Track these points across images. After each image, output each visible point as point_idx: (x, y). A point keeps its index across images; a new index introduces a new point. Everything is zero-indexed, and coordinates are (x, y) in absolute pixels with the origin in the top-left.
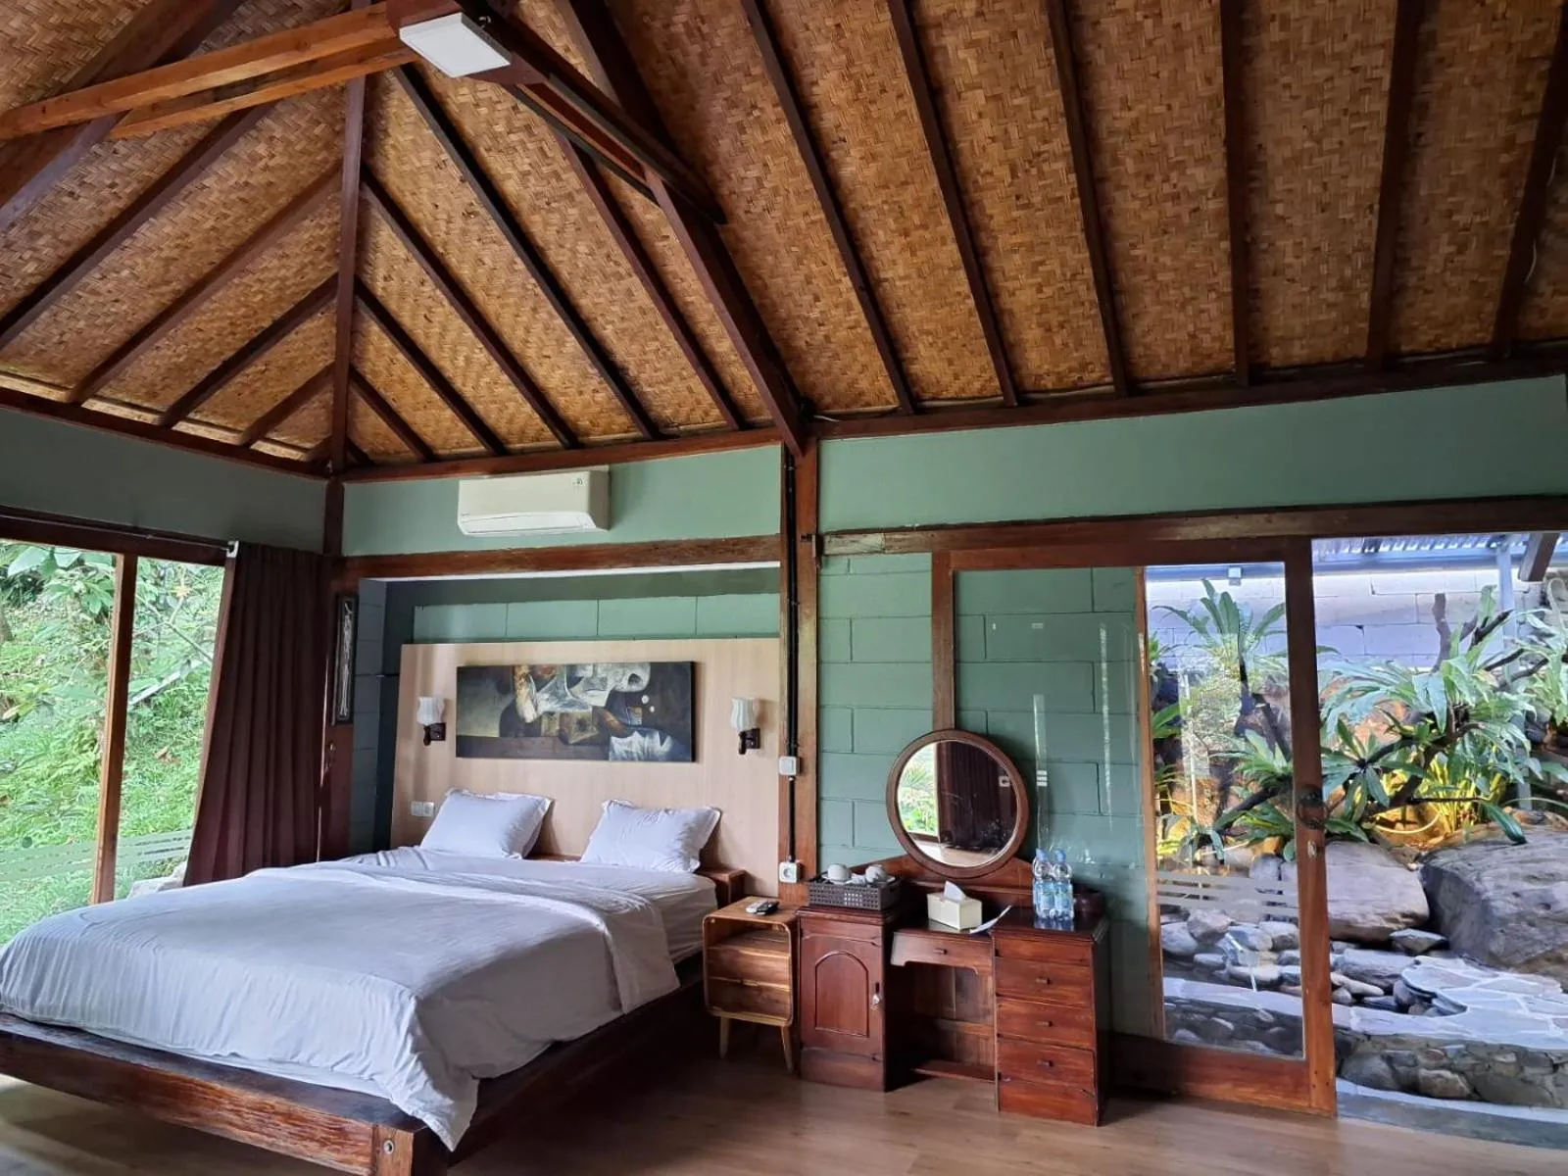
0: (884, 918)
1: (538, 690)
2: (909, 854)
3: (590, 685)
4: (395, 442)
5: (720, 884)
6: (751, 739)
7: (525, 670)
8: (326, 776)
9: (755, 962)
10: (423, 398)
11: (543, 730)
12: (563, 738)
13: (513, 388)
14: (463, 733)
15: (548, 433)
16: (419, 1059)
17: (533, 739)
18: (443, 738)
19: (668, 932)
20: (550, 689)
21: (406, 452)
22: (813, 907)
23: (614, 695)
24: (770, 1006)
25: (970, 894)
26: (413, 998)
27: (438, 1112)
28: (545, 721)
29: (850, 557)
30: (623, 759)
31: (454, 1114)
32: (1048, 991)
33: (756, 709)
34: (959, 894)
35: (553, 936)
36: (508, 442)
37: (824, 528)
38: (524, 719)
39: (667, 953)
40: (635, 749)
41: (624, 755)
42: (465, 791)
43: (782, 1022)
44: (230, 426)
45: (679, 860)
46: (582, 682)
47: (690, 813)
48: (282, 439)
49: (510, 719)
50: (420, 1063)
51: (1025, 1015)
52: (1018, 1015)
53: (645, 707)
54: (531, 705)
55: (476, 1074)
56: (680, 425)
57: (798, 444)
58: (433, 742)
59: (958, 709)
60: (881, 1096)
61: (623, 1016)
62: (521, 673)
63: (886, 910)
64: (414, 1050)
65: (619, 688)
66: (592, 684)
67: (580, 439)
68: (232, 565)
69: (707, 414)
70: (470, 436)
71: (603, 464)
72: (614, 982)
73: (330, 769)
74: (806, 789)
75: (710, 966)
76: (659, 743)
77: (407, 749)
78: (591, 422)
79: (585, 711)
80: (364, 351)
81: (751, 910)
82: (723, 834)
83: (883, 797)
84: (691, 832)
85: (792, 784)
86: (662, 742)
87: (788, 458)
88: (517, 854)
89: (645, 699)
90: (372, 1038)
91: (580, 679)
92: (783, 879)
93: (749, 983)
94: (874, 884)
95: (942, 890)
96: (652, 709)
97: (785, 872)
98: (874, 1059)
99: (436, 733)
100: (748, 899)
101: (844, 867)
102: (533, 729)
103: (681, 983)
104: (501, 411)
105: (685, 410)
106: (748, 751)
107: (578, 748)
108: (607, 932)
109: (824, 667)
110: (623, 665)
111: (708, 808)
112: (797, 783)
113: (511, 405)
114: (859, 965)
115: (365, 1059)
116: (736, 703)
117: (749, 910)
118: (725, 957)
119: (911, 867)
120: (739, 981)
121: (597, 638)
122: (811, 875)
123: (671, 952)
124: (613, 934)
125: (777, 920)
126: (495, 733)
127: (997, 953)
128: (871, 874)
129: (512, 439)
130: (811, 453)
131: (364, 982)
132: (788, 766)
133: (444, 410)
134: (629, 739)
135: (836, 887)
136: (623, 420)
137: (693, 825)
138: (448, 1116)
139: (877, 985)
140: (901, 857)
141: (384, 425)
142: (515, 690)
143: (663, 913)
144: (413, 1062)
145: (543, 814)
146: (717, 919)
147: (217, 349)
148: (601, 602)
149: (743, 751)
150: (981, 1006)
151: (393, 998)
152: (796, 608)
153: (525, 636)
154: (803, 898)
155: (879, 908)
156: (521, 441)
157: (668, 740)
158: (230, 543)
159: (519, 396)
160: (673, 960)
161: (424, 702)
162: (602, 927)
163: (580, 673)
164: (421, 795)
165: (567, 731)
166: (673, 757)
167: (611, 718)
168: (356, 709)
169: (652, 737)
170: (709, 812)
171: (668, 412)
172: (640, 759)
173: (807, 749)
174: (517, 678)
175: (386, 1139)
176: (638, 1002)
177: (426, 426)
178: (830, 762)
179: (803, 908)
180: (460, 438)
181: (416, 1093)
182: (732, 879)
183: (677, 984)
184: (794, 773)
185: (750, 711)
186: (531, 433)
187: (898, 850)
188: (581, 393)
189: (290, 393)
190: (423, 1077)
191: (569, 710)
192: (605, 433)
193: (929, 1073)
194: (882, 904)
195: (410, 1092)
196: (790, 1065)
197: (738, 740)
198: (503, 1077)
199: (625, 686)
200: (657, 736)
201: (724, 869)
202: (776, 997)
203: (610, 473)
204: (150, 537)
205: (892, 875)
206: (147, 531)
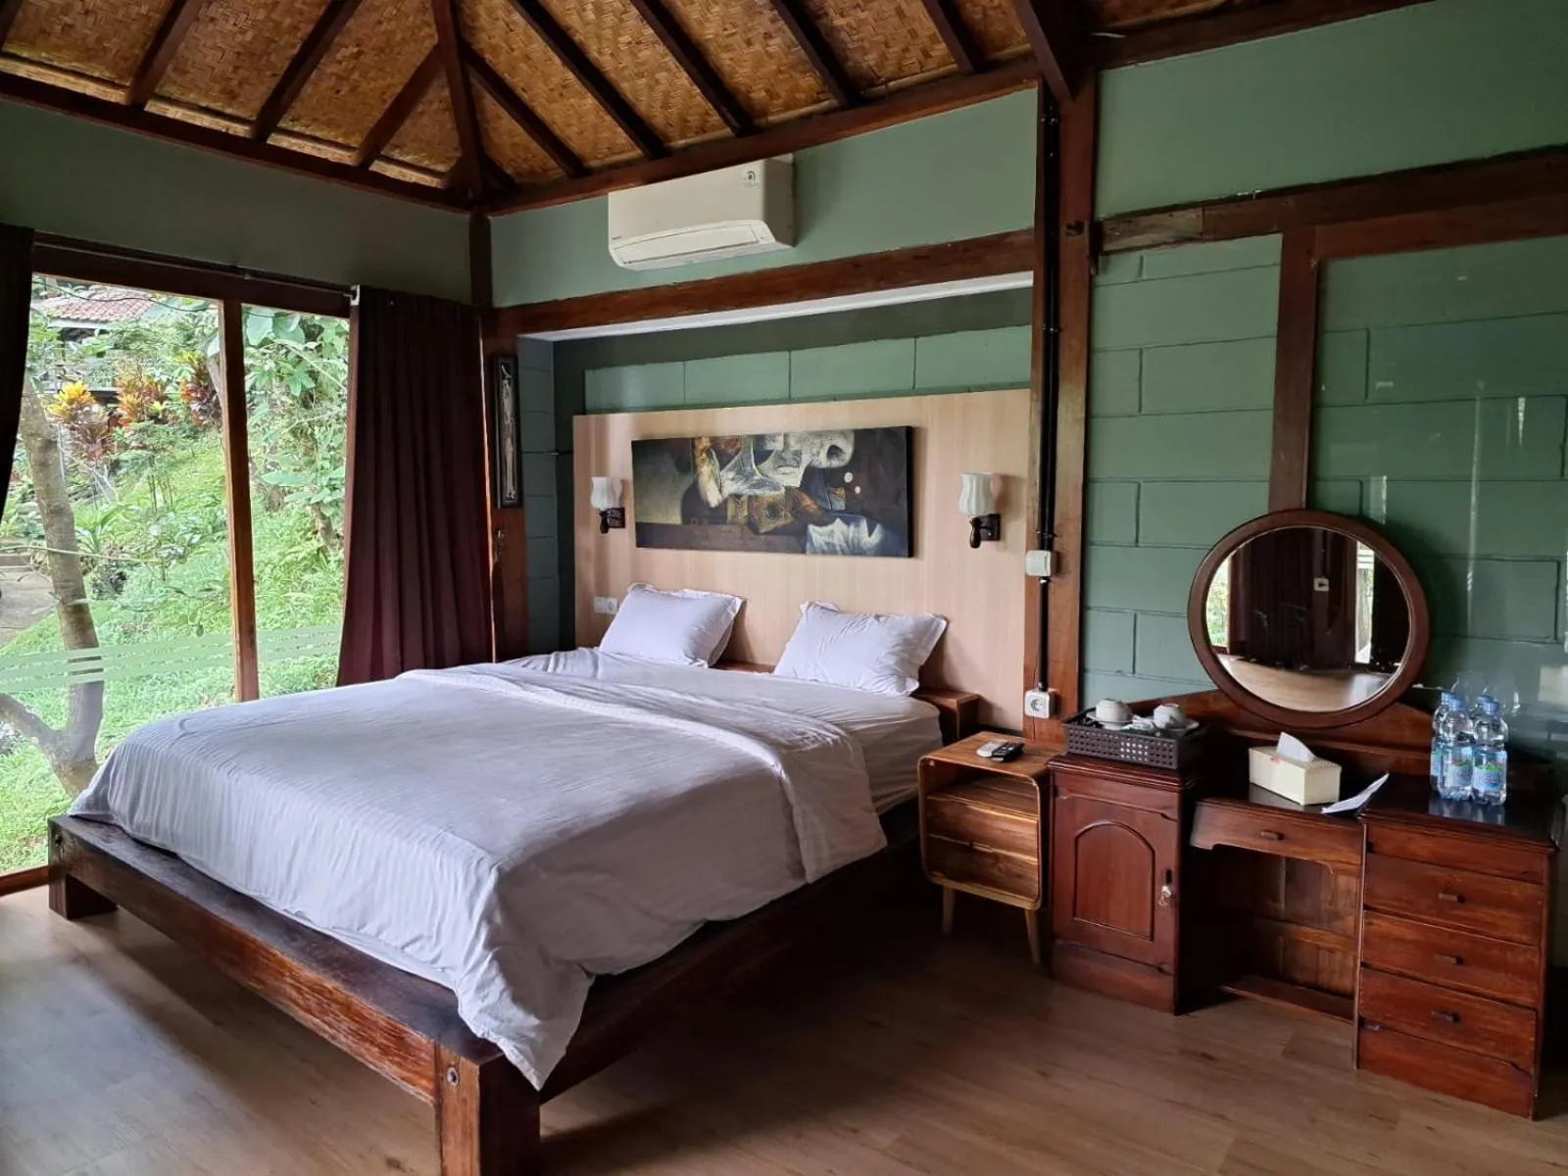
0: (1182, 782)
1: (722, 467)
2: (1221, 690)
3: (781, 461)
4: (537, 154)
5: (945, 714)
6: (987, 529)
7: (705, 443)
8: (496, 566)
9: (988, 822)
10: (555, 80)
11: (729, 518)
12: (752, 526)
13: (661, 48)
14: (643, 520)
15: (715, 118)
16: (493, 958)
17: (718, 527)
18: (623, 525)
19: (873, 774)
20: (735, 466)
21: (554, 169)
22: (1072, 758)
23: (811, 473)
24: (1011, 880)
25: (1320, 752)
26: (494, 870)
27: (518, 1037)
28: (731, 507)
29: (1144, 252)
30: (824, 553)
31: (540, 1040)
32: (1461, 913)
33: (995, 488)
34: (1303, 753)
35: (707, 781)
36: (669, 140)
37: (1102, 213)
38: (708, 503)
39: (870, 803)
40: (838, 540)
41: (825, 548)
42: (649, 587)
43: (1026, 904)
44: (340, 140)
45: (893, 679)
46: (773, 455)
47: (906, 618)
48: (408, 159)
49: (693, 499)
50: (495, 963)
51: (1414, 942)
52: (1399, 940)
53: (849, 488)
54: (716, 485)
55: (590, 969)
56: (889, 80)
57: (1067, 80)
58: (611, 530)
59: (1313, 478)
60: (1169, 1019)
61: (807, 886)
62: (701, 447)
63: (1183, 772)
64: (490, 944)
65: (816, 464)
66: (782, 458)
67: (757, 122)
68: (354, 314)
69: (926, 54)
70: (622, 137)
71: (786, 152)
72: (795, 840)
73: (499, 558)
74: (1064, 595)
75: (928, 821)
76: (867, 534)
77: (586, 537)
78: (767, 91)
79: (777, 493)
80: (475, 17)
81: (984, 752)
82: (951, 649)
83: (1183, 608)
84: (908, 645)
85: (1045, 589)
86: (870, 533)
87: (1048, 104)
88: (702, 662)
89: (848, 477)
90: (443, 915)
91: (770, 452)
92: (1030, 712)
93: (980, 847)
94: (1166, 732)
95: (1274, 744)
96: (858, 490)
97: (1034, 704)
98: (1160, 970)
99: (611, 520)
100: (982, 735)
101: (1120, 704)
102: (718, 515)
103: (889, 842)
104: (651, 88)
105: (895, 50)
106: (984, 544)
107: (770, 538)
108: (784, 776)
109: (1096, 423)
110: (819, 434)
111: (931, 615)
112: (1051, 585)
113: (662, 76)
114: (1141, 842)
115: (436, 945)
116: (966, 478)
117: (984, 751)
118: (949, 811)
119: (1222, 706)
120: (967, 844)
121: (790, 400)
122: (1071, 710)
123: (875, 799)
124: (792, 780)
125: (1021, 770)
126: (675, 518)
127: (1370, 848)
128: (1162, 716)
129: (673, 132)
130: (1086, 94)
131: (437, 843)
132: (1039, 563)
133: (583, 97)
134: (829, 528)
135: (1109, 732)
136: (809, 81)
137: (911, 636)
138: (531, 1042)
139: (1169, 873)
140: (1209, 692)
141: (520, 129)
142: (696, 467)
143: (865, 750)
144: (486, 963)
145: (733, 615)
146: (936, 762)
147: (288, 21)
148: (794, 353)
149: (976, 544)
150: (1325, 906)
151: (469, 867)
152: (1056, 336)
153: (708, 401)
154: (1058, 739)
155: (1174, 767)
156: (683, 137)
157: (878, 529)
158: (353, 288)
159: (670, 61)
160: (877, 810)
161: (598, 482)
162: (778, 769)
163: (770, 446)
164: (603, 590)
165: (756, 517)
166: (883, 551)
167: (807, 501)
168: (526, 491)
169: (857, 526)
170: (932, 620)
171: (871, 59)
172: (844, 553)
173: (1069, 539)
174: (697, 453)
175: (450, 1066)
176: (828, 866)
177: (569, 126)
178: (1099, 557)
179: (1058, 758)
180: (609, 139)
181: (488, 1007)
182: (961, 706)
183: (884, 843)
184: (1047, 572)
185: (987, 491)
186: (694, 120)
187: (1205, 684)
188: (749, 43)
189: (399, 90)
190: (499, 984)
191: (758, 492)
192: (788, 107)
193: (1243, 993)
194: (1179, 762)
195: (481, 1005)
196: (1036, 957)
197: (970, 529)
198: (629, 973)
199: (823, 461)
200: (864, 525)
201: (951, 691)
202: (1016, 870)
203: (794, 164)
204: (247, 277)
205: (1195, 718)
206: (244, 271)
